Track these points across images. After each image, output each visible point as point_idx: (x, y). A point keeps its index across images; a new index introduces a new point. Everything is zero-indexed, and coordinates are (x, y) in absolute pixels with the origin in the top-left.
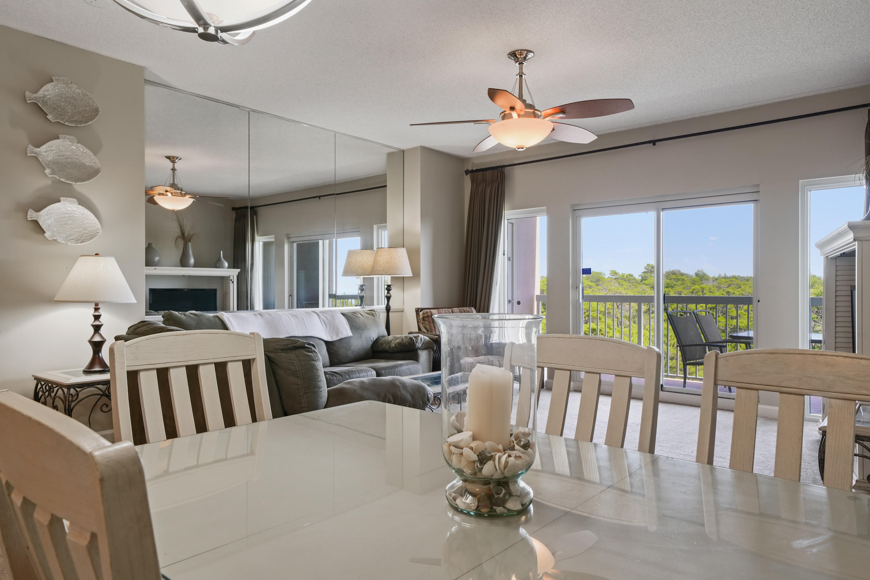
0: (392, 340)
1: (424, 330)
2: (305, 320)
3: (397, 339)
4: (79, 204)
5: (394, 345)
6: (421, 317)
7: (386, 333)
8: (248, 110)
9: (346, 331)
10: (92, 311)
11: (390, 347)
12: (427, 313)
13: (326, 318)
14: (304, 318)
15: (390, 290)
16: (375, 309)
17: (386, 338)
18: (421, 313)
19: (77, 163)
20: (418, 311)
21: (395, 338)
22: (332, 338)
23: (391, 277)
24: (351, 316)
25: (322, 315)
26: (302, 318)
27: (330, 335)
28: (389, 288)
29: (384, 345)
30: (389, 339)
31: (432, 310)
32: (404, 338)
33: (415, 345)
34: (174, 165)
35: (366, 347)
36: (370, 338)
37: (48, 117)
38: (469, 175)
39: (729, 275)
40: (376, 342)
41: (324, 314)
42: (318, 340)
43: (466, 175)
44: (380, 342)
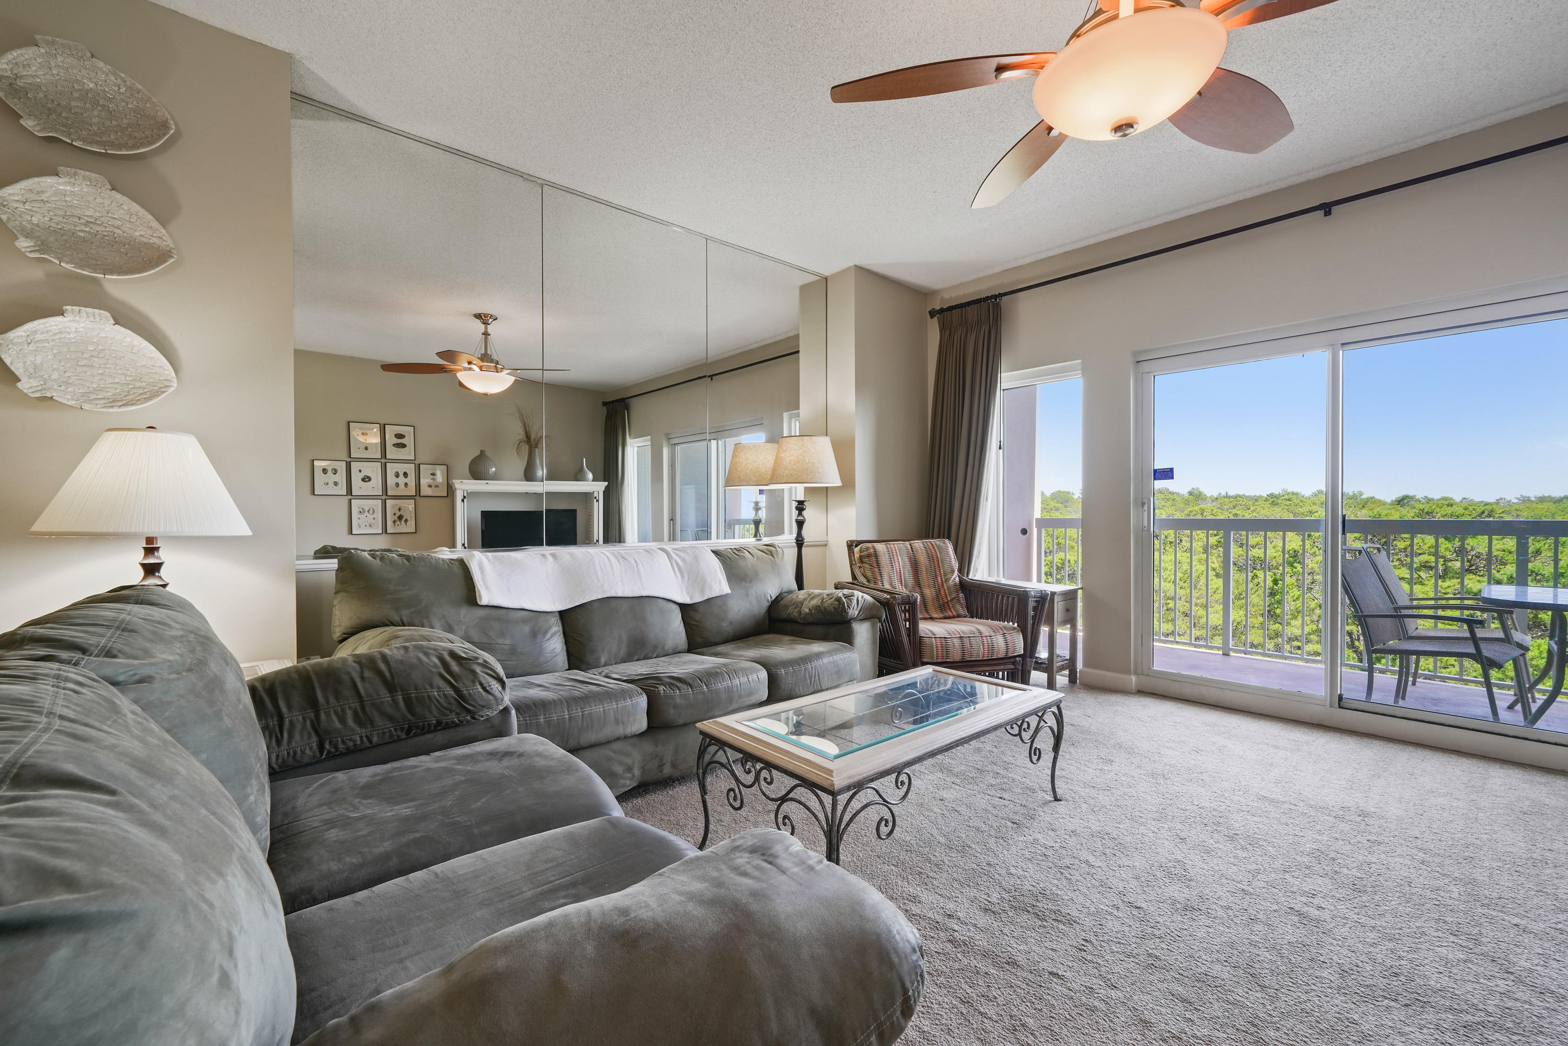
0: (805, 599)
1: (862, 579)
2: (640, 565)
3: (813, 598)
4: (117, 322)
5: (807, 610)
6: (857, 556)
7: (794, 586)
8: (539, 181)
9: (719, 585)
10: (138, 556)
11: (800, 613)
12: (868, 549)
13: (683, 560)
14: (638, 561)
15: (804, 509)
16: (776, 543)
17: (794, 596)
18: (857, 550)
19: (115, 235)
20: (851, 545)
21: (809, 595)
22: (691, 598)
23: (806, 488)
24: (730, 556)
25: (677, 555)
26: (636, 562)
27: (688, 593)
28: (800, 507)
29: (790, 610)
30: (800, 597)
31: (876, 545)
32: (825, 596)
33: (847, 613)
34: (486, 328)
35: (757, 613)
36: (765, 596)
37: (22, 122)
38: (936, 319)
39: (1232, 493)
40: (776, 603)
41: (681, 554)
42: (664, 602)
43: (932, 318)
44: (782, 602)
